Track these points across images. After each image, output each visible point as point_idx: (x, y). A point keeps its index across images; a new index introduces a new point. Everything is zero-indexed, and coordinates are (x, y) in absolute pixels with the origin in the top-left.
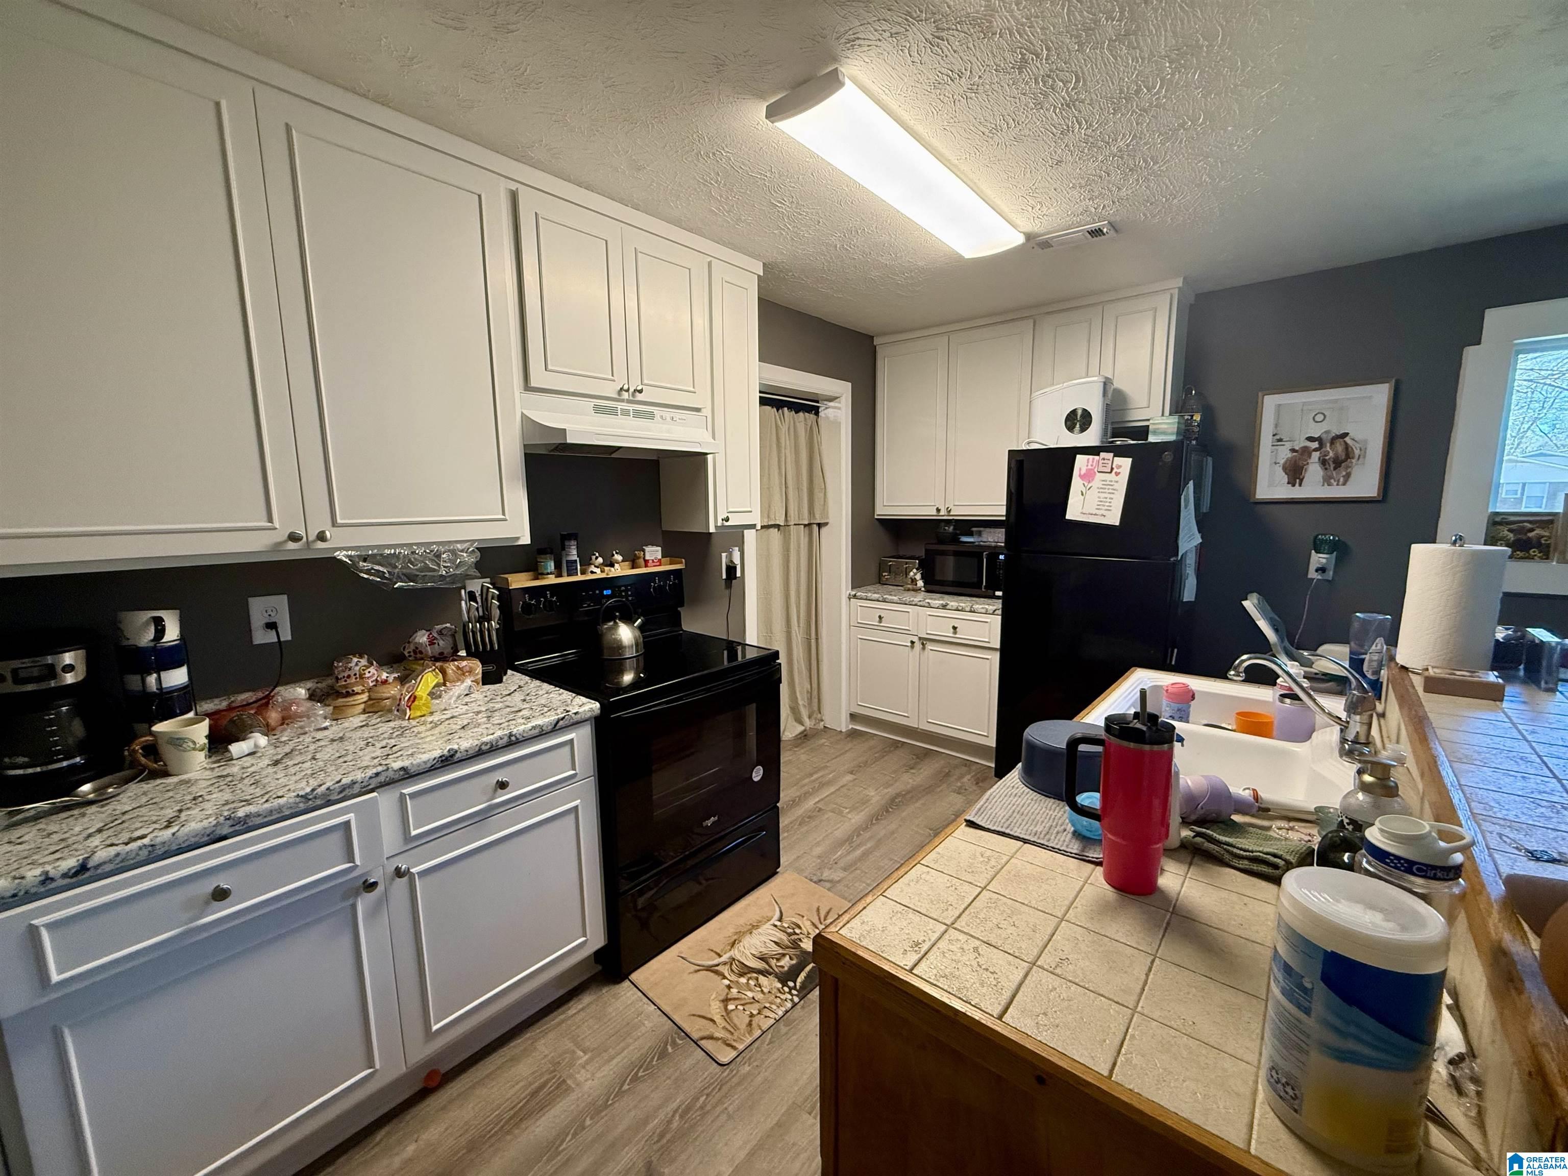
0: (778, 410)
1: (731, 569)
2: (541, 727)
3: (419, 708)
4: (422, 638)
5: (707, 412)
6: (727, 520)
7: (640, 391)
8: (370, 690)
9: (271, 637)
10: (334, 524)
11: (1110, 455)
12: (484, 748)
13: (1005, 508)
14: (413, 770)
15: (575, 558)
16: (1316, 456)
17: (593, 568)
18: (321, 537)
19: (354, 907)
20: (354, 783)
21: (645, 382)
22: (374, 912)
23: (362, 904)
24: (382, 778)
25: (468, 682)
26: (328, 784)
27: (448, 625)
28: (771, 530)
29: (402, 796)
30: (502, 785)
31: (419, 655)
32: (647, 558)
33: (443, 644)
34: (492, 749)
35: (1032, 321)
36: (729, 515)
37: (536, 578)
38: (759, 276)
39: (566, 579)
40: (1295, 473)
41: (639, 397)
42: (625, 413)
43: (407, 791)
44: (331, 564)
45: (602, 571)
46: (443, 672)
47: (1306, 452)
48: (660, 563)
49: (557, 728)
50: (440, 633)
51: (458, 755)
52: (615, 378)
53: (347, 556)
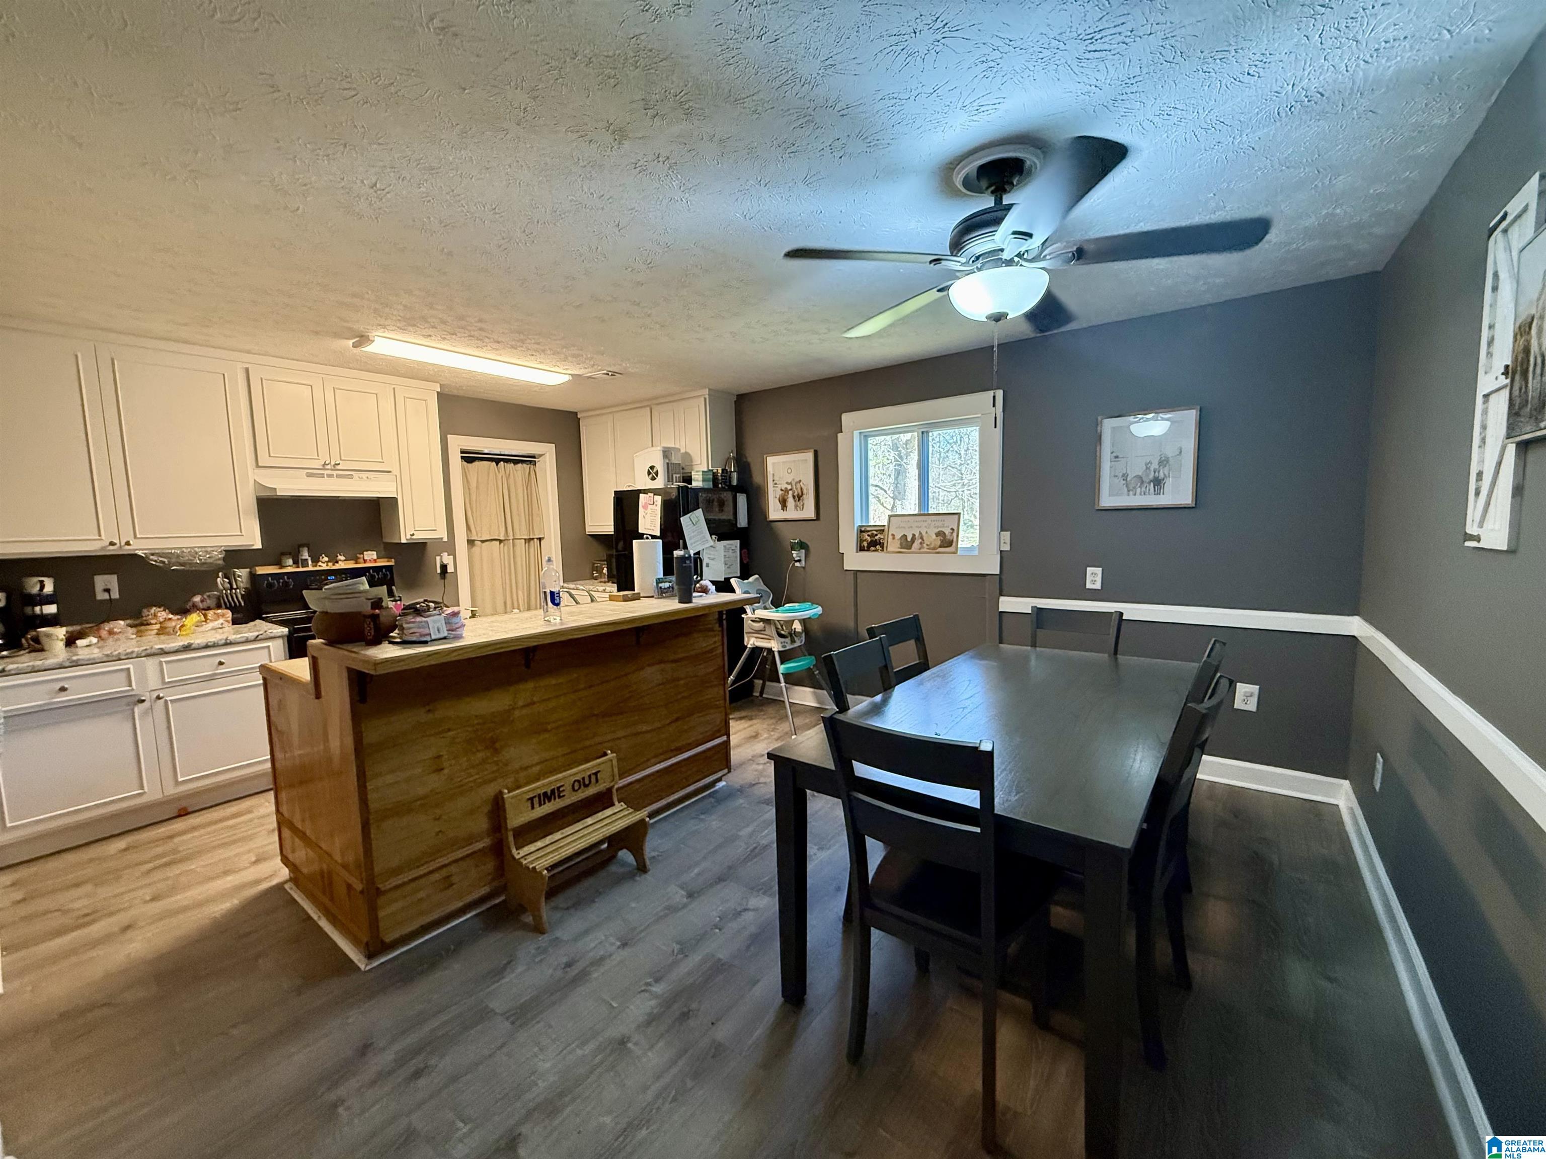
0: (497, 465)
1: (444, 567)
2: (247, 638)
3: (185, 630)
4: (197, 599)
5: (396, 471)
6: (413, 535)
7: (338, 464)
8: (161, 623)
9: (106, 596)
10: (135, 537)
11: (652, 495)
12: (209, 644)
13: (613, 527)
14: (166, 650)
15: (307, 557)
16: (790, 492)
17: (320, 564)
18: (128, 543)
19: (133, 710)
20: (132, 652)
21: (343, 458)
22: (145, 714)
23: (137, 710)
24: (149, 652)
25: (221, 621)
26: (120, 651)
27: (216, 593)
28: (494, 542)
29: (161, 663)
30: (221, 663)
31: (195, 608)
32: (365, 558)
33: (209, 602)
34: (215, 646)
35: (648, 409)
36: (415, 533)
37: (280, 568)
38: (438, 392)
39: (301, 569)
40: (784, 503)
41: (338, 467)
42: (329, 476)
43: (163, 660)
44: (133, 557)
45: (327, 565)
46: (205, 616)
47: (786, 491)
48: (375, 561)
49: (258, 639)
50: (209, 596)
51: (193, 646)
52: (320, 458)
53: (145, 554)
